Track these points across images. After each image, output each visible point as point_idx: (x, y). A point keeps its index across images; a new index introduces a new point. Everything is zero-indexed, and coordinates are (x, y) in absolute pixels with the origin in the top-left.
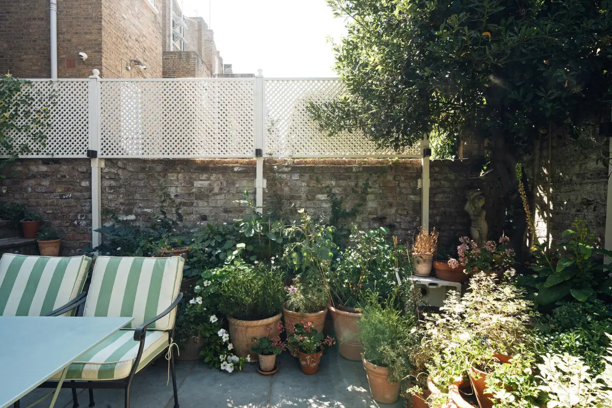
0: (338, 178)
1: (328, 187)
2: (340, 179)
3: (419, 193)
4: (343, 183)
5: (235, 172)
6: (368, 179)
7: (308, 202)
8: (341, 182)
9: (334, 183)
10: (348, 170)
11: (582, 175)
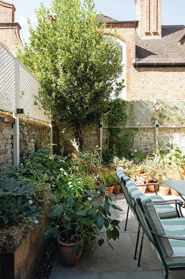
1: (33, 135)
2: (36, 131)
3: (49, 138)
4: (36, 133)
5: (5, 122)
6: (41, 132)
7: (29, 143)
9: (34, 133)
11: (90, 135)
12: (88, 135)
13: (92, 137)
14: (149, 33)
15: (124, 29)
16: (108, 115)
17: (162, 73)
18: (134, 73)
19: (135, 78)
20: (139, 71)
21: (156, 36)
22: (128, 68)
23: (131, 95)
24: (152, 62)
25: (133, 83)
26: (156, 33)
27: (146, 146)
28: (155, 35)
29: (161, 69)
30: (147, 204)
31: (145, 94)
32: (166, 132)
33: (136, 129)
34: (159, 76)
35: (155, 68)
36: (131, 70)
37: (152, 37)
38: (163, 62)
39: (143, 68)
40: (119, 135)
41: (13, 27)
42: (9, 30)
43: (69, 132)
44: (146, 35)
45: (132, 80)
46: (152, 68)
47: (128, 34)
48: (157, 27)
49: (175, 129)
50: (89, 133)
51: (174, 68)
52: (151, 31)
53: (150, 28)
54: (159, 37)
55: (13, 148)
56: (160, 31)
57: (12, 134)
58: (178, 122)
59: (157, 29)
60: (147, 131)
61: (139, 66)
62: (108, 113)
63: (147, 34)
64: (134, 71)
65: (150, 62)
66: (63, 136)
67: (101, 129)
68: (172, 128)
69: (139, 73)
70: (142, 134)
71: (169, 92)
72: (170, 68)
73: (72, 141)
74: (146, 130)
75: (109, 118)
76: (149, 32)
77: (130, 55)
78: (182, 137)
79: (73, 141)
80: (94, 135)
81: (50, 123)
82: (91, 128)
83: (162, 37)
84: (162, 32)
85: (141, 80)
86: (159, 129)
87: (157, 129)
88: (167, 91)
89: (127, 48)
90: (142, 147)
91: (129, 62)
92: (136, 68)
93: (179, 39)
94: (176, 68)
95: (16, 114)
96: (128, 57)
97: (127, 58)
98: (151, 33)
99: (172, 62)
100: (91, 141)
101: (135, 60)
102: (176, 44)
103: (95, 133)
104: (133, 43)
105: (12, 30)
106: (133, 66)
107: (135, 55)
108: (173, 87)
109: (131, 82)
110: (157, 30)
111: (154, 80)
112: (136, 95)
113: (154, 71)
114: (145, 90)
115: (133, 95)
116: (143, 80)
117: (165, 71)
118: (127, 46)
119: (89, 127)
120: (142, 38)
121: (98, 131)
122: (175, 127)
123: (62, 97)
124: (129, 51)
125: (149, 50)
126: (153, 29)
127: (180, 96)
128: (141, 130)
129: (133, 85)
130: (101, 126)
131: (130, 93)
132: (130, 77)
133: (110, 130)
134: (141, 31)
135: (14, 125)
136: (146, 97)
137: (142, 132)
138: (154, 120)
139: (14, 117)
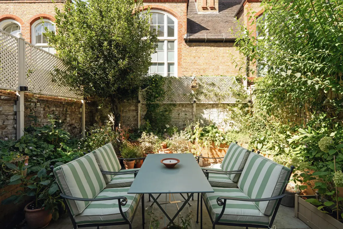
0: (56, 106)
1: (52, 111)
2: (58, 107)
3: (81, 113)
4: (58, 109)
5: (2, 100)
6: (67, 108)
7: (44, 119)
8: (57, 108)
9: (55, 109)
10: (61, 103)
11: (129, 110)
12: (127, 111)
13: (131, 113)
14: (206, 8)
15: (175, 4)
16: (146, 91)
17: (213, 48)
18: (185, 48)
19: (187, 53)
20: (190, 46)
21: (213, 11)
22: (179, 43)
23: (182, 70)
24: (203, 38)
25: (184, 58)
26: (213, 7)
27: (184, 121)
28: (212, 9)
29: (212, 44)
30: (57, 171)
31: (197, 70)
32: (205, 108)
33: (174, 105)
34: (211, 52)
35: (207, 44)
36: (183, 45)
37: (209, 12)
38: (214, 38)
39: (194, 44)
40: (157, 111)
41: (63, 1)
42: (59, 4)
43: (108, 108)
44: (203, 9)
45: (183, 55)
46: (203, 44)
47: (179, 9)
48: (214, 2)
49: (213, 104)
50: (128, 108)
51: (225, 44)
52: (208, 6)
53: (207, 2)
54: (216, 12)
55: (16, 124)
56: (217, 6)
57: (15, 110)
58: (215, 99)
59: (214, 3)
60: (186, 107)
61: (191, 41)
62: (146, 89)
63: (205, 9)
64: (185, 47)
65: (201, 37)
66: (102, 111)
67: (140, 105)
68: (210, 104)
69: (190, 48)
70: (180, 109)
71: (220, 67)
72: (221, 44)
73: (109, 116)
74: (184, 106)
75: (147, 94)
76: (206, 6)
77: (181, 31)
78: (220, 113)
79: (111, 115)
80: (133, 110)
81: (82, 99)
82: (130, 103)
83: (219, 11)
84: (219, 7)
85: (192, 55)
86: (197, 105)
87: (195, 105)
88: (218, 67)
89: (178, 23)
90: (180, 123)
91: (180, 37)
92: (188, 43)
93: (235, 13)
94: (228, 44)
95: (19, 91)
96: (179, 32)
97: (178, 34)
98: (208, 8)
99: (223, 38)
100: (129, 117)
101: (186, 35)
102: (231, 19)
103: (134, 108)
104: (184, 19)
105: (62, 4)
106: (184, 41)
107: (186, 30)
108: (224, 62)
109: (183, 57)
110: (214, 5)
111: (205, 55)
112: (187, 70)
113: (205, 46)
114: (196, 65)
115: (185, 70)
116: (195, 55)
117: (217, 47)
118: (178, 21)
119: (128, 103)
120: (199, 13)
121: (137, 106)
122: (212, 103)
123: (86, 74)
124: (180, 26)
125: (203, 25)
126: (210, 4)
127: (232, 71)
128: (179, 106)
129: (185, 60)
130: (139, 102)
131: (181, 68)
132: (181, 52)
133: (148, 106)
134: (199, 5)
135: (18, 102)
136: (197, 72)
137: (181, 108)
138: (192, 96)
139: (17, 94)
